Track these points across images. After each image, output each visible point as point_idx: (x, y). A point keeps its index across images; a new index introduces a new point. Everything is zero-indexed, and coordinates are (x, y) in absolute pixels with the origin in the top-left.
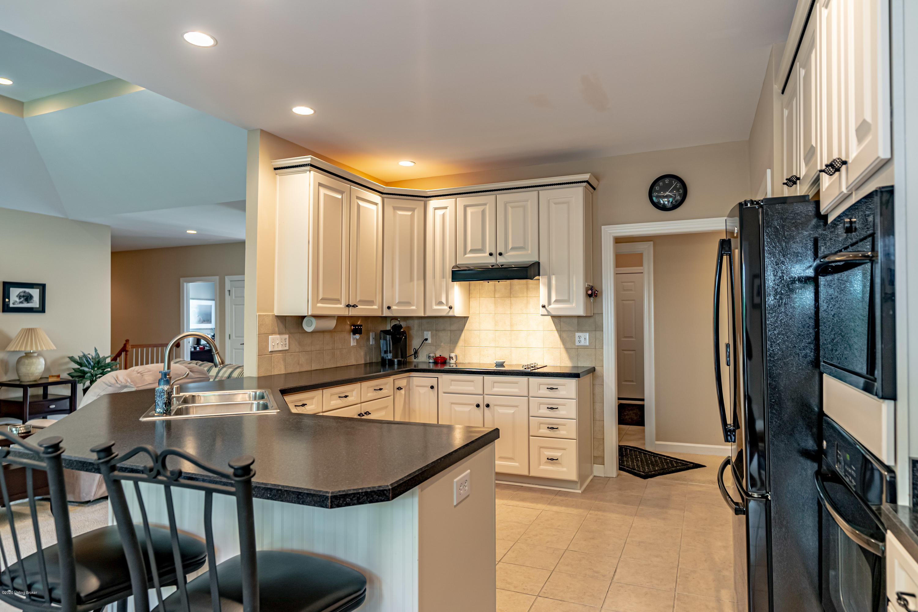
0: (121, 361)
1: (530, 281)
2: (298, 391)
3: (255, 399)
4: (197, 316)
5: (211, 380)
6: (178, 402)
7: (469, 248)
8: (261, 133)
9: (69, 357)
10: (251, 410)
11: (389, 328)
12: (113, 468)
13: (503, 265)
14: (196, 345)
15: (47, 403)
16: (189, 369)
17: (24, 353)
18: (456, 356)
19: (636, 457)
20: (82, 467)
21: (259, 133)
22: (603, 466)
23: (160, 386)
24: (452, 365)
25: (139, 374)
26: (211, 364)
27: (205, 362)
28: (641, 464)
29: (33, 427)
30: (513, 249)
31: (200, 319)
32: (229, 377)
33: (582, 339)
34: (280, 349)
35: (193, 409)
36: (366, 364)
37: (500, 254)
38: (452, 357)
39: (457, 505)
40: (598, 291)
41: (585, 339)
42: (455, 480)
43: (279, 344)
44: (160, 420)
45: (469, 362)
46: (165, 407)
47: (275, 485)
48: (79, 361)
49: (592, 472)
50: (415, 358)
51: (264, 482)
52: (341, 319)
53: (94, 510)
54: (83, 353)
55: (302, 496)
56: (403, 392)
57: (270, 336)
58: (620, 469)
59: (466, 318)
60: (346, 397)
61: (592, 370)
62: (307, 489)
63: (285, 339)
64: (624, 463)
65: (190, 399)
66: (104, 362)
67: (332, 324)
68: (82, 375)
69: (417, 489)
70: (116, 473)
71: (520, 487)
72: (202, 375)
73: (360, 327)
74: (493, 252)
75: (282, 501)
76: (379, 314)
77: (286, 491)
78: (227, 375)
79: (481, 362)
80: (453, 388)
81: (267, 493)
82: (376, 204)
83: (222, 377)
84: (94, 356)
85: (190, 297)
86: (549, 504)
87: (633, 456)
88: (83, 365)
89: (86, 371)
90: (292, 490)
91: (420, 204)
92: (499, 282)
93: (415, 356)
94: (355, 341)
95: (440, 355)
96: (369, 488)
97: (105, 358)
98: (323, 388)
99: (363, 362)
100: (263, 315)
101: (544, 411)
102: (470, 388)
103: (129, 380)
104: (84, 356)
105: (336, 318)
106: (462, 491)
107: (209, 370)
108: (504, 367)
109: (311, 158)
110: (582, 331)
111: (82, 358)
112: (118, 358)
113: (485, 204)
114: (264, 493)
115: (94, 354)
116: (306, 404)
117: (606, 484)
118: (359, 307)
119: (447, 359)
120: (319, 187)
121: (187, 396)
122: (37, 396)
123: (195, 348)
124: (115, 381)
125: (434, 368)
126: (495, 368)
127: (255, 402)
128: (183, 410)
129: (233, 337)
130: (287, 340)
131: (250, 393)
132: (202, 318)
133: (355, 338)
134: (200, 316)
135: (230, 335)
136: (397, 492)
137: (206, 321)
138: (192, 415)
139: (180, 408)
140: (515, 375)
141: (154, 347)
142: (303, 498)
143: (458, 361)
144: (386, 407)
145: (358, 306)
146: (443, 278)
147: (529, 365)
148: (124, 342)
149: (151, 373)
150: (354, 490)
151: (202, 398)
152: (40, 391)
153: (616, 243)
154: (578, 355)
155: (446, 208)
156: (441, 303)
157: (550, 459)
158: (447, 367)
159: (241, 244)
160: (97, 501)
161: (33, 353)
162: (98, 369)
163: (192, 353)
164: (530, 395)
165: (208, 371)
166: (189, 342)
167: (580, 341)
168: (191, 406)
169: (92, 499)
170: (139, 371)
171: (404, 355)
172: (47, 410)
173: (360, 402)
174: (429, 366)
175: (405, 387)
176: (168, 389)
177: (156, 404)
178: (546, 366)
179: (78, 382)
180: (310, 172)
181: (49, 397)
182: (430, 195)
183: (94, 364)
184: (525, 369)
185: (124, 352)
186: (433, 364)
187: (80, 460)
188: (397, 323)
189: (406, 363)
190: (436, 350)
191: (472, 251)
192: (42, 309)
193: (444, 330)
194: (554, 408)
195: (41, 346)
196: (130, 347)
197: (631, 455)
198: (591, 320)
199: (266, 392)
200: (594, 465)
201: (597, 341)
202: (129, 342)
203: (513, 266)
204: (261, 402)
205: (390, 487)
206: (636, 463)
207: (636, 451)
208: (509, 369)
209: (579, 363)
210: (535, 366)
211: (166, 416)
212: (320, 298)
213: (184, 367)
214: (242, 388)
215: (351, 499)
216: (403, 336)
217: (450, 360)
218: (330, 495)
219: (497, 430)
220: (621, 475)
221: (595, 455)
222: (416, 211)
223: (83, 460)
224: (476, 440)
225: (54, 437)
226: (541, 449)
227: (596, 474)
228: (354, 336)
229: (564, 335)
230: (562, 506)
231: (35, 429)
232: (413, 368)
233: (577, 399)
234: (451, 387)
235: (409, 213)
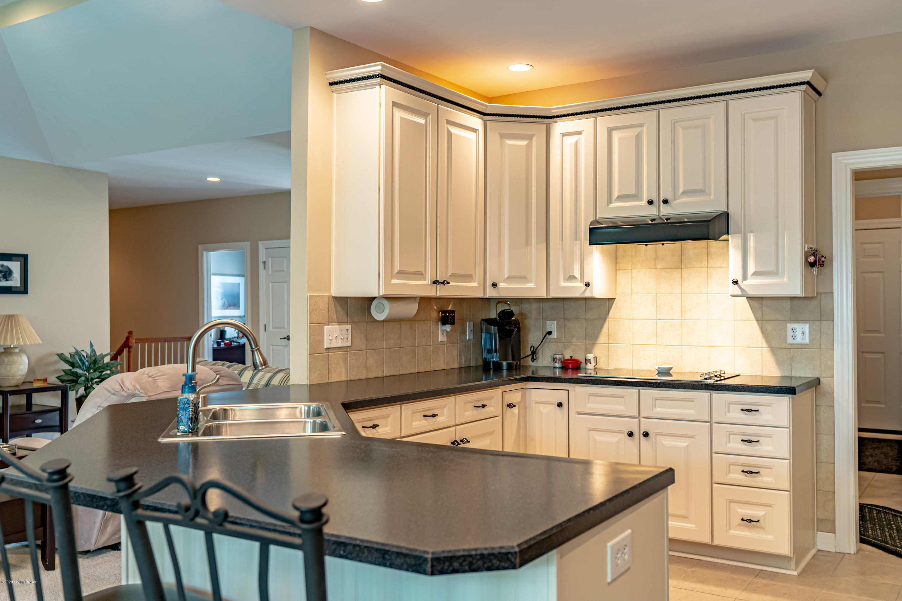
0: (122, 360)
1: (712, 243)
2: (367, 406)
3: (308, 416)
4: (220, 298)
5: (244, 389)
6: (205, 418)
7: (616, 194)
8: (310, 31)
9: (58, 355)
10: (304, 431)
11: (493, 315)
12: (136, 505)
13: (669, 219)
14: (219, 339)
15: (31, 415)
16: (215, 372)
17: (2, 348)
18: (596, 359)
19: (889, 524)
20: (91, 503)
21: (308, 30)
22: (832, 535)
23: (184, 395)
24: (589, 371)
25: (150, 379)
26: (241, 366)
27: (234, 363)
28: (898, 535)
29: (18, 448)
30: (685, 193)
31: (224, 302)
32: (267, 385)
33: (799, 334)
34: (340, 344)
35: (226, 428)
36: (460, 369)
37: (665, 202)
38: (590, 360)
39: (613, 581)
40: (825, 258)
41: (803, 333)
42: (609, 545)
43: (339, 337)
44: (184, 442)
45: (615, 368)
46: (191, 424)
47: (351, 538)
48: (70, 360)
49: (814, 545)
50: (533, 360)
51: (336, 533)
52: (424, 301)
53: (94, 563)
54: (75, 349)
55: (390, 556)
56: (515, 410)
57: (325, 327)
58: (862, 541)
59: (611, 301)
60: (434, 416)
61: (816, 383)
62: (397, 547)
63: (347, 331)
64: (868, 531)
65: (221, 414)
66: (102, 362)
67: (412, 309)
68: (75, 379)
69: (553, 554)
70: (140, 511)
71: (698, 561)
72: (232, 381)
73: (452, 314)
74: (654, 198)
75: (361, 561)
76: (480, 294)
77: (367, 547)
78: (264, 382)
79: (634, 368)
80: (591, 407)
81: (340, 550)
82: (475, 131)
83: (257, 384)
84: (89, 353)
85: (213, 271)
86: (745, 590)
87: (883, 522)
88: (76, 365)
89: (80, 373)
90: (375, 546)
91: (540, 128)
92: (663, 244)
93: (533, 358)
94: (445, 334)
95: (571, 357)
96: (486, 549)
97: (103, 357)
98: (401, 402)
99: (456, 366)
100: (315, 295)
101: (736, 445)
102: (618, 407)
103: (138, 387)
104: (77, 353)
105: (418, 300)
106: (619, 562)
107: (241, 374)
108: (671, 375)
109: (382, 65)
110: (798, 321)
111: (74, 355)
112: (119, 357)
113: (642, 126)
114: (335, 550)
115: (89, 351)
116: (378, 426)
117: (839, 564)
118: (452, 284)
119: (581, 363)
120: (394, 108)
121: (217, 410)
122: (19, 406)
123: (218, 344)
124: (120, 388)
125: (563, 376)
126: (657, 377)
127: (310, 420)
128: (212, 429)
129: (270, 328)
130: (350, 332)
131: (301, 408)
132: (227, 301)
133: (445, 330)
134: (224, 299)
135: (265, 325)
136: (526, 557)
137: (233, 306)
138: (225, 437)
139: (210, 426)
140: (689, 388)
141: (165, 341)
142: (391, 559)
143: (598, 367)
144: (492, 433)
145: (449, 283)
146: (576, 240)
147: (712, 373)
148: (127, 335)
149: (166, 376)
150: (464, 550)
151: (238, 413)
152: (22, 400)
153: (856, 180)
154: (791, 359)
155: (580, 133)
156: (572, 278)
157: (746, 520)
158: (581, 375)
159: (286, 194)
160: (98, 551)
161: (14, 348)
162: (95, 371)
163: (214, 350)
164: (714, 419)
165: (239, 375)
166: (211, 335)
167: (794, 337)
168: (224, 424)
169: (92, 548)
170: (150, 374)
171: (516, 354)
172: (32, 425)
173: (453, 423)
174: (554, 373)
175: (519, 403)
176: (194, 398)
177: (179, 419)
178: (739, 375)
179: (70, 389)
180: (380, 87)
181: (34, 409)
182: (555, 115)
183: (90, 365)
184: (706, 379)
185: (126, 348)
186: (560, 370)
187: (88, 493)
188: (507, 307)
189: (519, 368)
190: (565, 349)
191: (621, 198)
192: (24, 290)
193: (577, 319)
194: (753, 442)
195: (24, 340)
196: (134, 341)
197: (880, 520)
198: (815, 303)
199: (324, 407)
200: (819, 533)
201: (823, 337)
202: (133, 334)
203: (686, 220)
204: (318, 420)
205: (517, 549)
206: (888, 532)
207: (889, 513)
208: (679, 379)
209: (793, 372)
210: (720, 375)
211: (192, 437)
212: (396, 270)
213: (208, 369)
214: (287, 400)
215: (461, 564)
216: (515, 327)
217: (586, 364)
218: (429, 556)
219: (670, 472)
220: (863, 550)
221: (820, 517)
222: (534, 139)
223: (92, 493)
224: (640, 484)
225: (61, 460)
226: (732, 504)
227: (821, 546)
228: (444, 328)
229: (769, 327)
230: (766, 594)
231: (20, 450)
232: (530, 374)
233: (791, 428)
234: (589, 405)
235: (524, 143)
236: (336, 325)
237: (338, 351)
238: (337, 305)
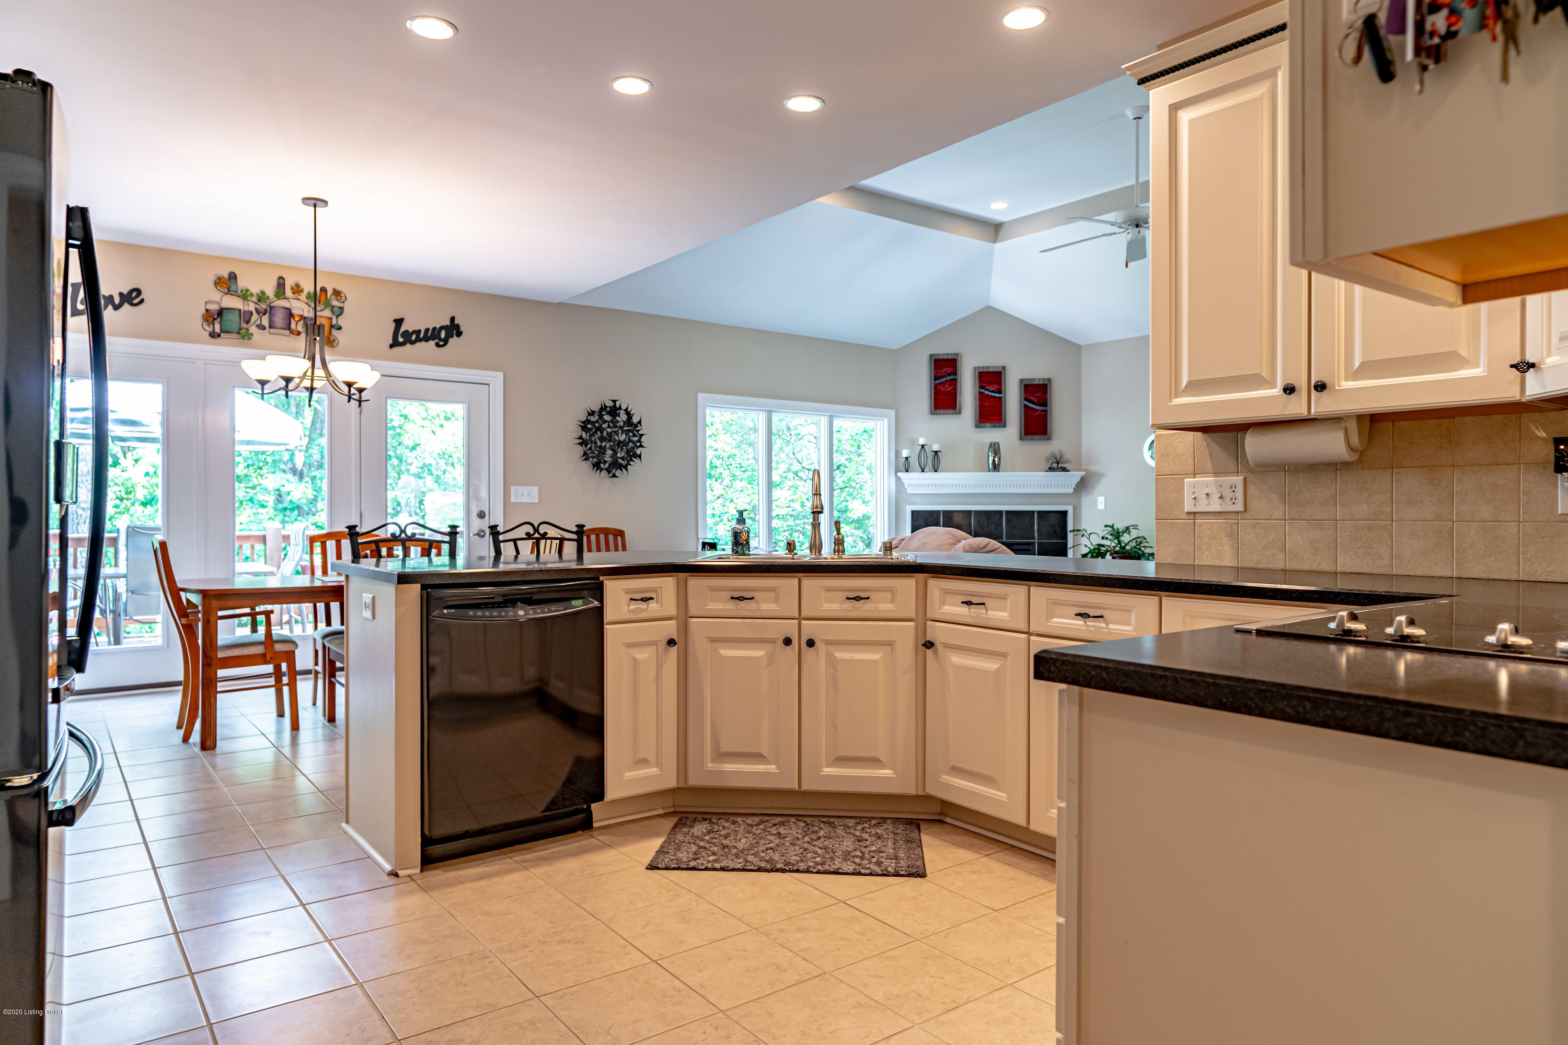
236: (1211, 476)
237: (1215, 518)
238: (1214, 445)
